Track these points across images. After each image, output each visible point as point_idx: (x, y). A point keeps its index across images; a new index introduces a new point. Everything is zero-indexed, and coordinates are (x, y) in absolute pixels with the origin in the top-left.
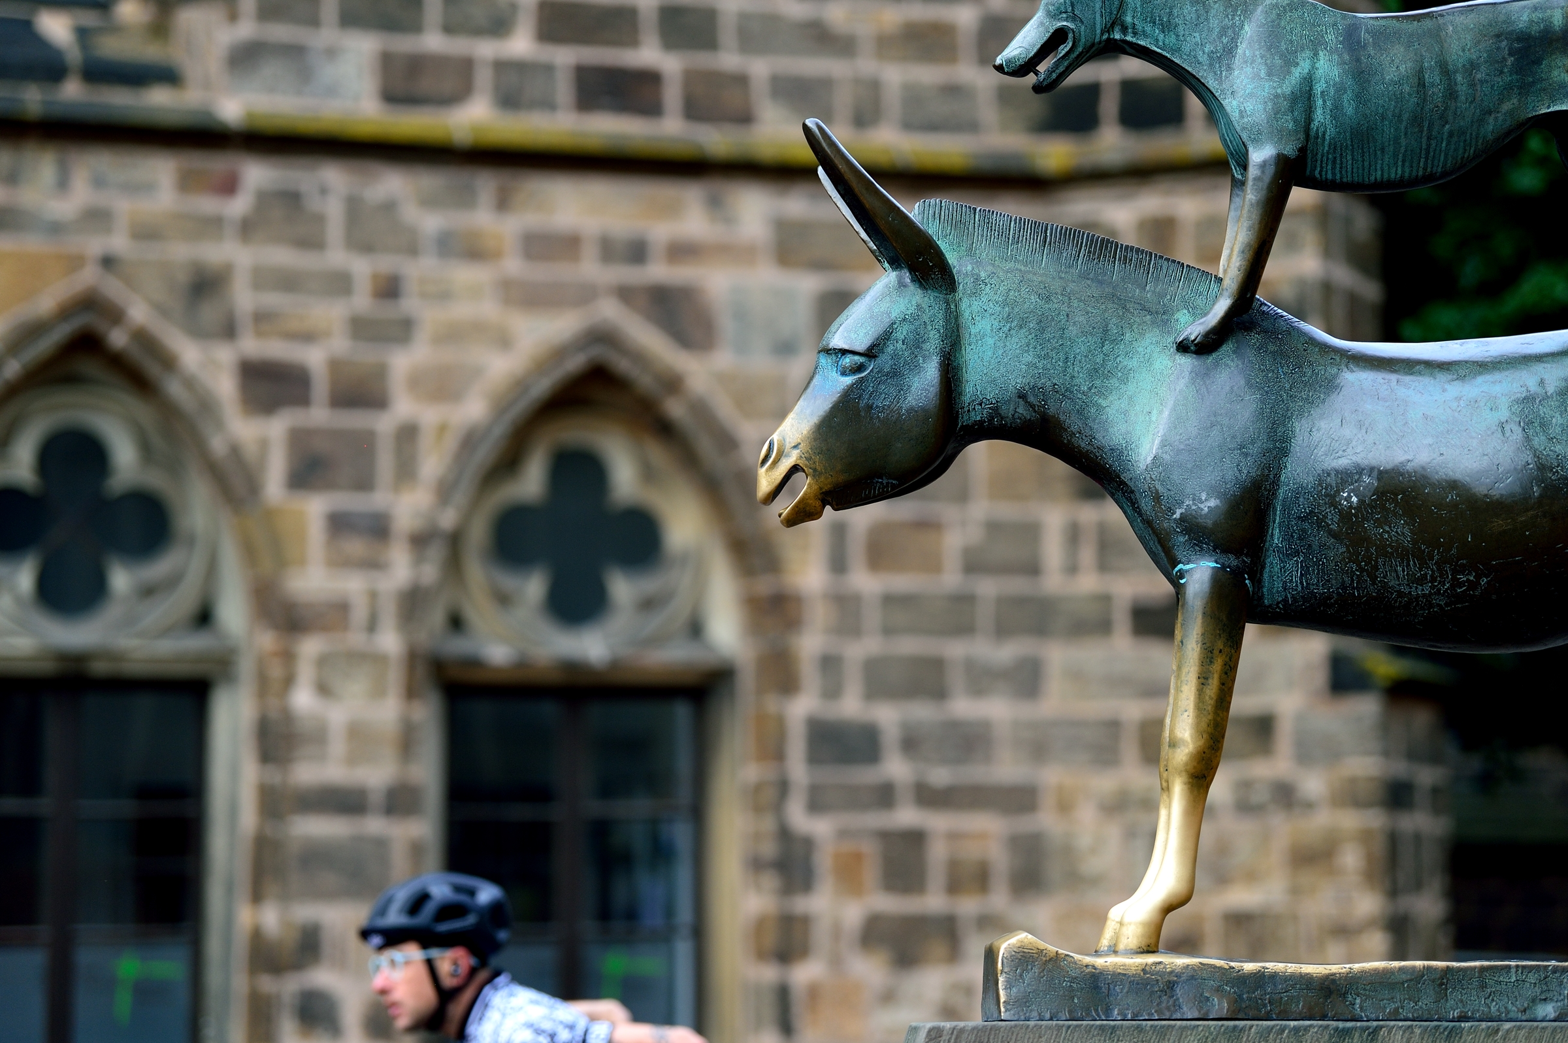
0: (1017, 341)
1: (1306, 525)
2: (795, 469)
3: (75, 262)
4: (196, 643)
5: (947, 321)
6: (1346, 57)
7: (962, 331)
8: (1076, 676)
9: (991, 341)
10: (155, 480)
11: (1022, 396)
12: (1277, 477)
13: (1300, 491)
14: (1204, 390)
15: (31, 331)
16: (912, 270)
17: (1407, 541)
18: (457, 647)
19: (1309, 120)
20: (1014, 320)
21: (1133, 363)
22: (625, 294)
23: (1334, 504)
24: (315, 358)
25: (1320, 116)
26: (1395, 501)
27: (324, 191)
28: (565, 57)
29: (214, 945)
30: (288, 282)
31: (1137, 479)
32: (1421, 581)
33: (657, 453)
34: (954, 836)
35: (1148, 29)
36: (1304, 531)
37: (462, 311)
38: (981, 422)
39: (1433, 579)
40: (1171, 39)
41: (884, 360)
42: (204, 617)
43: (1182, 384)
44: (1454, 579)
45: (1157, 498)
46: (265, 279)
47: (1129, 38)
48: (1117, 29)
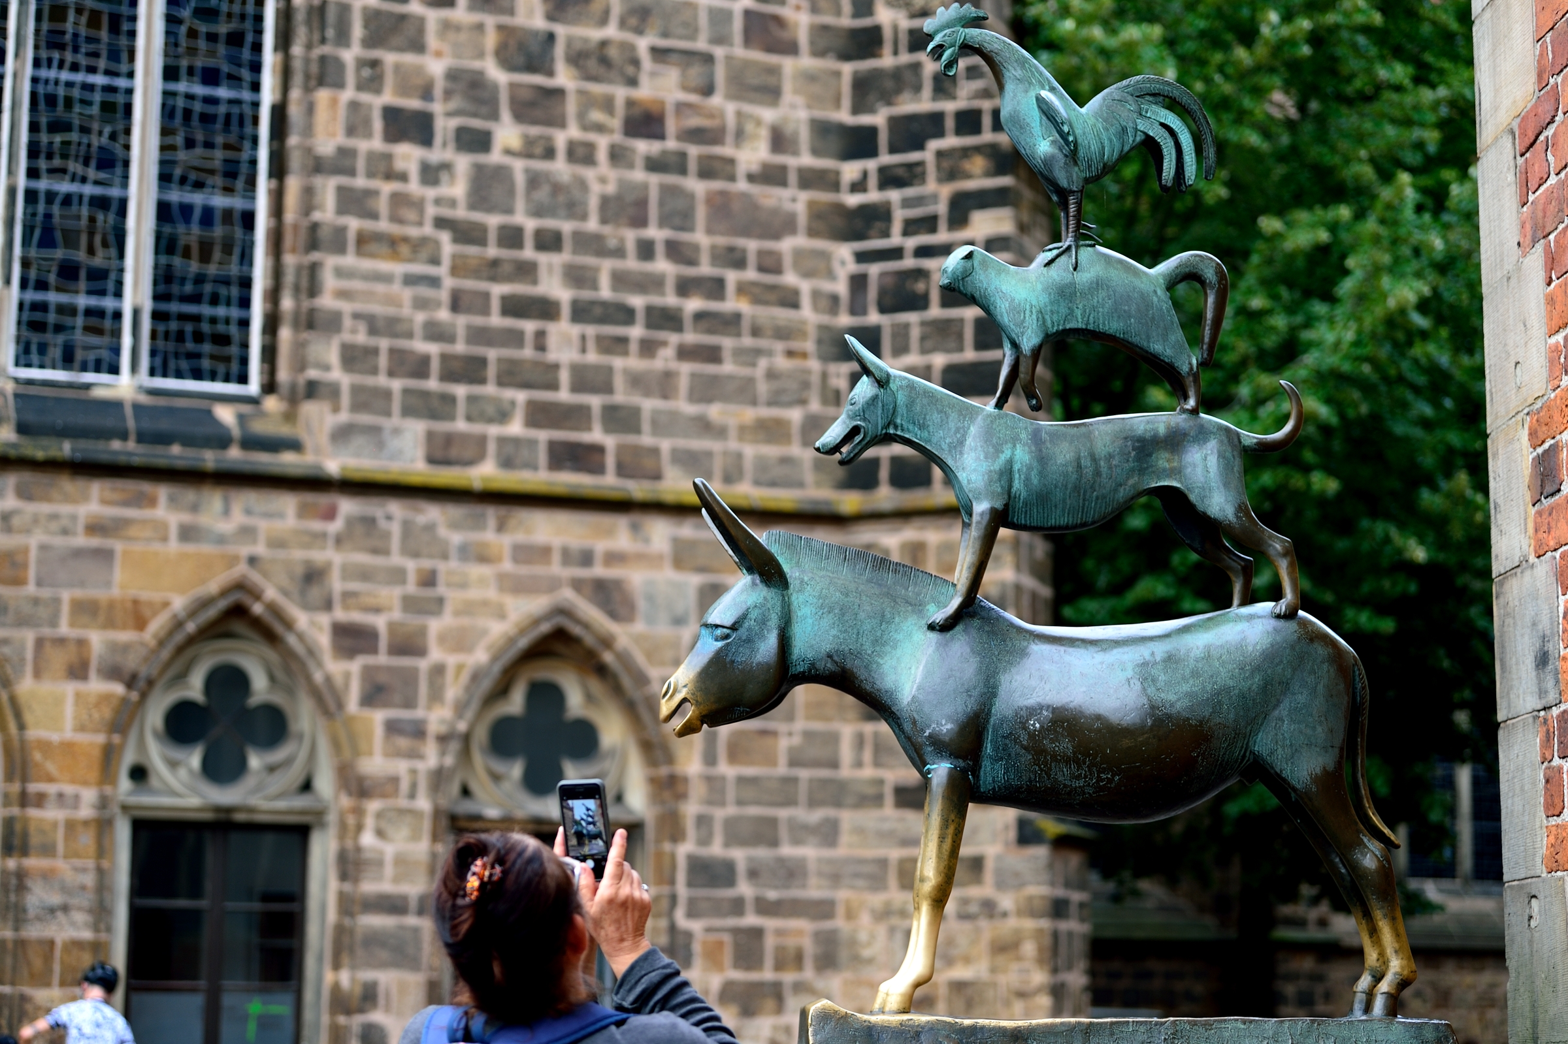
0: (827, 621)
1: (1007, 741)
2: (684, 700)
3: (233, 560)
4: (301, 802)
5: (783, 608)
6: (1033, 448)
7: (792, 614)
8: (859, 831)
9: (810, 621)
10: (278, 699)
11: (830, 656)
12: (990, 710)
13: (1003, 720)
14: (944, 655)
15: (204, 603)
16: (761, 575)
17: (1070, 753)
18: (466, 807)
19: (1010, 486)
20: (825, 608)
21: (900, 637)
22: (577, 585)
23: (1025, 728)
24: (380, 622)
25: (1017, 485)
26: (1063, 727)
27: (389, 518)
28: (543, 436)
29: (309, 995)
30: (365, 574)
31: (902, 710)
32: (1078, 777)
33: (595, 685)
34: (780, 933)
35: (911, 427)
36: (1006, 745)
37: (473, 594)
38: (804, 672)
40: (925, 434)
41: (742, 632)
42: (307, 786)
43: (930, 650)
44: (1099, 776)
45: (914, 722)
46: (349, 572)
47: (899, 433)
48: (891, 427)
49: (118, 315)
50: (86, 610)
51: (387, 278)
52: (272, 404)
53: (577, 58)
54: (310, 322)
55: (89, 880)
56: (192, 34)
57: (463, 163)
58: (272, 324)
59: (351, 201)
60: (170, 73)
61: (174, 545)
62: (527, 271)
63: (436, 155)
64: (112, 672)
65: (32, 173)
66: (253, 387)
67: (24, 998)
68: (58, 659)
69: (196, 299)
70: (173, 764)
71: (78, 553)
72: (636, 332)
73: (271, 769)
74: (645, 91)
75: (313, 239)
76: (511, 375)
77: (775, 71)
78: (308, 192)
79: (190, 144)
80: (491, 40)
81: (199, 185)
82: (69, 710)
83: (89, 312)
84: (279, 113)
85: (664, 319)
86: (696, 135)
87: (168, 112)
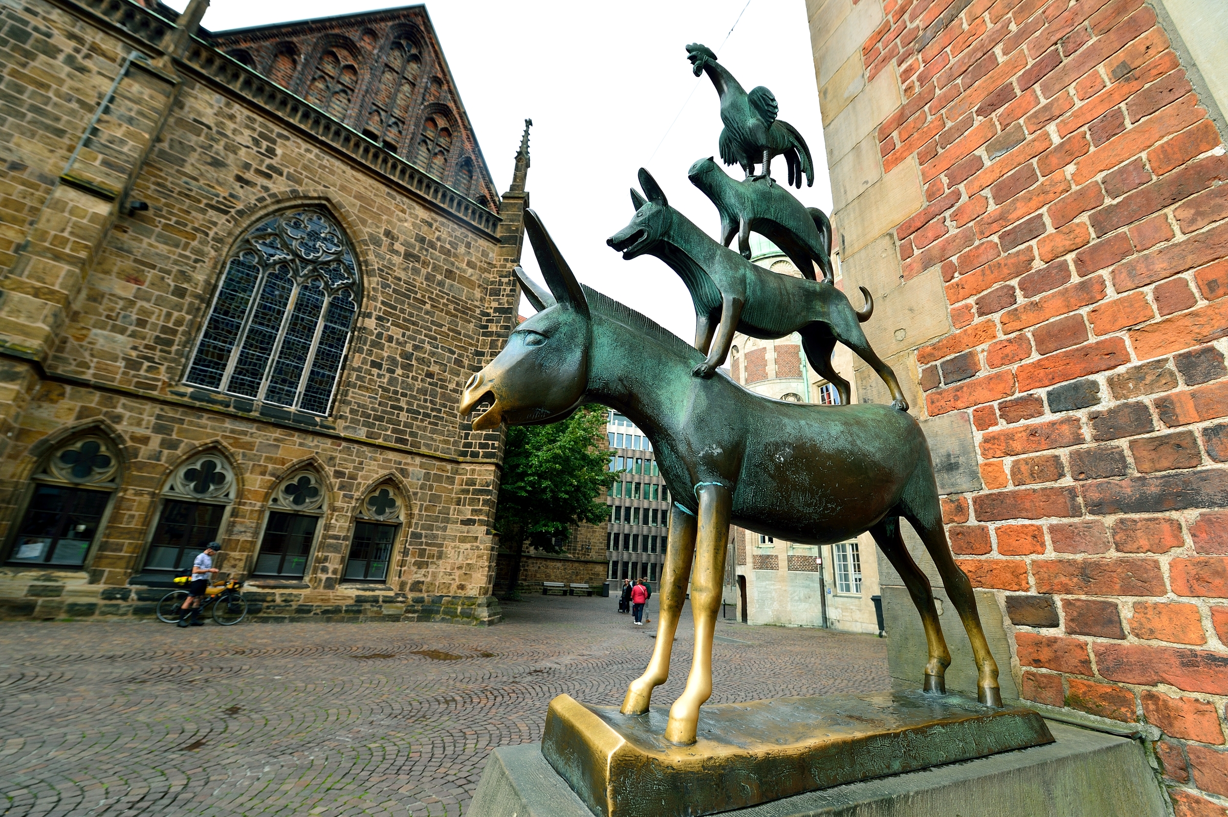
0: (619, 352)
1: (758, 470)
2: (488, 394)
3: (312, 452)
4: (318, 511)
5: (587, 332)
7: (594, 340)
10: (316, 486)
11: (621, 380)
12: (745, 442)
13: (756, 451)
14: (708, 394)
15: (302, 461)
16: (573, 301)
17: (807, 484)
18: (361, 516)
19: (745, 290)
20: (619, 342)
21: (672, 377)
22: (396, 469)
23: (772, 460)
24: (347, 471)
25: (748, 292)
26: (802, 462)
27: (354, 448)
28: (395, 435)
29: (310, 558)
30: (345, 460)
31: (677, 433)
32: (809, 505)
33: (396, 491)
34: (430, 550)
36: (757, 472)
37: (371, 468)
38: (598, 389)
39: (816, 505)
40: (688, 247)
41: (553, 341)
42: (320, 508)
43: (697, 390)
44: (826, 506)
45: (689, 444)
46: (341, 459)
47: (671, 241)
48: (667, 235)
49: (295, 393)
50: (269, 459)
51: (365, 396)
52: (330, 419)
53: (417, 359)
54: (344, 402)
55: (254, 525)
56: (329, 336)
57: (388, 375)
58: (334, 401)
59: (359, 378)
60: (321, 343)
61: (297, 447)
62: (398, 400)
63: (381, 373)
64: (272, 475)
65: (280, 357)
66: (326, 415)
67: (227, 554)
68: (258, 470)
69: (316, 393)
70: (285, 499)
71: (270, 445)
72: (420, 417)
73: (311, 502)
74: (431, 369)
75: (349, 384)
76: (390, 421)
77: (459, 371)
78: (349, 375)
79: (322, 359)
80: (399, 352)
81: (323, 368)
82: (258, 483)
83: (287, 391)
84: (346, 357)
85: (427, 415)
86: (441, 380)
87: (318, 351)
